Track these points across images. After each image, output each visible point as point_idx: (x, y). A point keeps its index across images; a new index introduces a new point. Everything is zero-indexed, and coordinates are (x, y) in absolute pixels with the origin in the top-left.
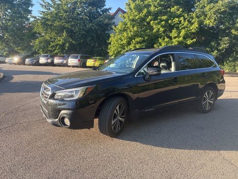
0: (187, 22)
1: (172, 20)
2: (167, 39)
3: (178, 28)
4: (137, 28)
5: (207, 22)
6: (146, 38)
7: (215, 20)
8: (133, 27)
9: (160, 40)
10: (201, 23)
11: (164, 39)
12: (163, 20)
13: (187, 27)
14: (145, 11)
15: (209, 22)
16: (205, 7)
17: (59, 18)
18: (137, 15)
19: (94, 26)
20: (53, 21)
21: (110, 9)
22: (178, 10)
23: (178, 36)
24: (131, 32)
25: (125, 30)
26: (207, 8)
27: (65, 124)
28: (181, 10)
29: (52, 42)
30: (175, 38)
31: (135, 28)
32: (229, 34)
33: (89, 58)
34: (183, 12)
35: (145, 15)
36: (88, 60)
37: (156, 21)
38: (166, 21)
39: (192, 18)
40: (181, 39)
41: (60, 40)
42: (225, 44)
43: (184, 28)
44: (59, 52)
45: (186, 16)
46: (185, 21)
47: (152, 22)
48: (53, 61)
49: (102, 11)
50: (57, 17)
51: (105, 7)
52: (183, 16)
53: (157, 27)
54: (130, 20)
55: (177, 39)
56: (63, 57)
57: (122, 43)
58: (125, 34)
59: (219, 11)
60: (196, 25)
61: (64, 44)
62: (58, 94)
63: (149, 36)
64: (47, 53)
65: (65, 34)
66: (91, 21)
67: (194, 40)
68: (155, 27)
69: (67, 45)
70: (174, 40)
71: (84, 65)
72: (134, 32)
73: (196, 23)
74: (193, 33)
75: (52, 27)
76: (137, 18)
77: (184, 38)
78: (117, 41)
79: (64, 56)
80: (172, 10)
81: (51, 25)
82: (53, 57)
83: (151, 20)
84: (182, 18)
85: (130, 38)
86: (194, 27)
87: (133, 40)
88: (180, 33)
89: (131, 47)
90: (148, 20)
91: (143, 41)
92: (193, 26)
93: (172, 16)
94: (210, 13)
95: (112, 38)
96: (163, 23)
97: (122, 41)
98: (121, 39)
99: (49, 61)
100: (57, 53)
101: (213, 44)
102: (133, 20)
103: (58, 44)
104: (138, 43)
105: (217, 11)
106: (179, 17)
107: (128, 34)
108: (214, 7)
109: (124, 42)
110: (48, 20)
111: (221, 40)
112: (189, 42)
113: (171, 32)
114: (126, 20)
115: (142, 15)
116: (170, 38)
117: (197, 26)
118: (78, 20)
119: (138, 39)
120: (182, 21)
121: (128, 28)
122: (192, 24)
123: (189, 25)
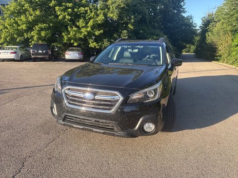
0: (93, 13)
1: (78, 9)
2: (75, 28)
3: (84, 18)
4: (41, 12)
5: (110, 15)
6: (51, 25)
7: (117, 14)
8: (34, 10)
9: (69, 29)
10: (105, 15)
11: (72, 28)
12: (70, 8)
13: (93, 18)
15: (113, 15)
24: (31, 15)
26: (109, 2)
30: (83, 27)
31: (37, 12)
37: (62, 8)
38: (72, 9)
39: (97, 10)
40: (89, 29)
42: (124, 36)
43: (91, 18)
45: (91, 6)
46: (91, 11)
47: (57, 8)
52: (88, 6)
53: (62, 15)
55: (85, 29)
57: (19, 28)
58: (23, 17)
59: (120, 7)
67: (102, 31)
70: (83, 30)
73: (102, 15)
74: (99, 25)
77: (92, 28)
78: (11, 25)
85: (30, 23)
86: (101, 18)
87: (36, 26)
88: (87, 23)
89: (34, 33)
90: (51, 5)
91: (48, 28)
92: (99, 18)
93: (77, 4)
94: (112, 7)
96: (70, 10)
98: (16, 23)
101: (115, 35)
104: (42, 29)
105: (118, 6)
106: (84, 6)
107: (27, 18)
109: (24, 27)
111: (121, 32)
112: (97, 33)
113: (78, 21)
116: (78, 27)
117: (103, 18)
120: (89, 11)
121: (26, 10)
122: (98, 15)
123: (95, 16)
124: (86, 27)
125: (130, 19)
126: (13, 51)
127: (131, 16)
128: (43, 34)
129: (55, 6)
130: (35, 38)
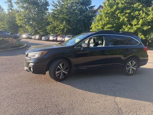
0: (144, 14)
1: (134, 13)
2: (129, 26)
3: (137, 19)
4: (109, 18)
6: (114, 25)
8: (106, 17)
9: (124, 27)
11: (127, 26)
12: (128, 13)
13: (145, 18)
14: (115, 7)
17: (62, 13)
18: (109, 10)
19: (82, 18)
20: (59, 15)
21: (94, 6)
22: (139, 6)
23: (138, 24)
24: (104, 21)
25: (101, 20)
28: (141, 5)
29: (57, 27)
30: (135, 25)
31: (107, 19)
35: (115, 9)
37: (123, 14)
38: (130, 14)
39: (149, 11)
40: (139, 26)
43: (142, 18)
44: (61, 33)
45: (144, 9)
47: (119, 15)
48: (57, 39)
49: (89, 8)
50: (61, 12)
51: (91, 5)
52: (142, 10)
53: (123, 18)
54: (105, 13)
55: (137, 26)
56: (63, 37)
57: (98, 28)
58: (100, 22)
61: (64, 29)
62: (30, 54)
63: (117, 24)
64: (54, 34)
65: (64, 22)
66: (81, 14)
67: (150, 27)
68: (121, 17)
69: (66, 29)
70: (134, 27)
72: (106, 21)
73: (152, 15)
74: (149, 22)
75: (58, 19)
76: (109, 12)
77: (142, 25)
78: (95, 27)
80: (135, 6)
81: (58, 17)
82: (57, 36)
83: (118, 13)
84: (141, 12)
85: (103, 25)
88: (139, 22)
90: (116, 13)
91: (113, 27)
92: (149, 17)
93: (134, 10)
95: (93, 25)
96: (127, 15)
97: (99, 26)
99: (55, 39)
100: (60, 34)
102: (107, 13)
103: (60, 29)
104: (109, 28)
106: (139, 10)
107: (102, 22)
110: (56, 14)
112: (145, 28)
113: (133, 21)
114: (102, 13)
115: (113, 10)
116: (132, 25)
117: (152, 17)
118: (73, 13)
119: (109, 26)
123: (146, 16)
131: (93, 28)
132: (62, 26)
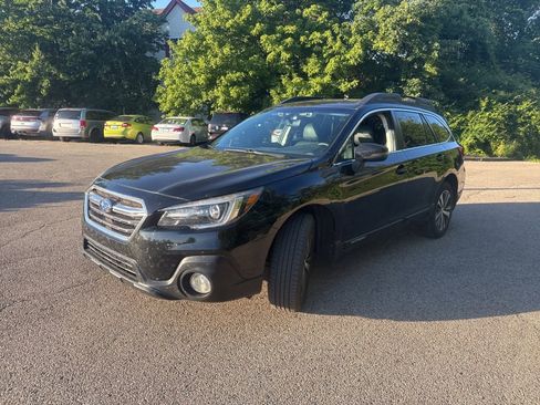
0: (339, 43)
1: (308, 37)
2: (297, 79)
3: (319, 54)
4: (231, 49)
5: (379, 44)
6: (251, 73)
7: (395, 41)
8: (221, 45)
9: (284, 80)
10: (366, 46)
11: (291, 78)
12: (289, 35)
13: (339, 53)
14: (248, 10)
15: (385, 46)
16: (374, 12)
17: (16, 12)
18: (227, 19)
19: (116, 39)
22: (320, 14)
24: (216, 56)
25: (198, 53)
26: (379, 16)
27: (193, 292)
28: (325, 14)
30: (314, 76)
31: (226, 50)
32: (419, 73)
33: (110, 118)
34: (329, 18)
35: (248, 19)
36: (108, 123)
37: (274, 37)
38: (296, 37)
39: (350, 34)
40: (327, 79)
41: (25, 70)
42: (412, 92)
43: (332, 55)
44: (21, 100)
45: (336, 28)
46: (335, 39)
47: (263, 37)
48: (6, 126)
49: (134, 2)
52: (330, 28)
53: (274, 51)
54: (212, 29)
55: (318, 79)
56: (37, 115)
57: (194, 82)
58: (201, 62)
59: (403, 23)
60: (357, 50)
61: (35, 81)
62: (171, 215)
63: (257, 69)
65: (37, 54)
66: (107, 25)
67: (355, 83)
68: (269, 48)
69: (46, 83)
70: (313, 82)
71: (96, 136)
72: (222, 58)
73: (358, 45)
74: (351, 68)
76: (228, 25)
77: (334, 77)
78: (181, 77)
79: (39, 113)
80: (306, 13)
84: (328, 33)
85: (212, 71)
86: (354, 54)
87: (222, 78)
88: (325, 65)
89: (218, 92)
90: (254, 32)
91: (245, 80)
92: (352, 52)
93: (307, 26)
94: (386, 25)
95: (168, 70)
96: (289, 40)
97: (194, 77)
98: (190, 72)
100: (15, 105)
101: (390, 91)
102: (218, 30)
103: (18, 81)
104: (233, 84)
105: (398, 23)
106: (322, 29)
107: (208, 62)
108: (392, 13)
109: (201, 80)
111: (405, 83)
112: (344, 87)
113: (306, 63)
114: (202, 28)
115: (241, 18)
116: (304, 76)
117: (361, 51)
118: (70, 18)
119: (234, 76)
120: (330, 39)
121: (208, 47)
122: (349, 47)
123: (344, 49)
124: (321, 73)
125: (430, 51)
126: (178, 126)
127: (434, 42)
128: (233, 92)
129: (261, 33)
130: (220, 102)
131: (166, 83)
132: (28, 69)
